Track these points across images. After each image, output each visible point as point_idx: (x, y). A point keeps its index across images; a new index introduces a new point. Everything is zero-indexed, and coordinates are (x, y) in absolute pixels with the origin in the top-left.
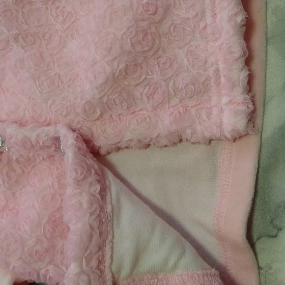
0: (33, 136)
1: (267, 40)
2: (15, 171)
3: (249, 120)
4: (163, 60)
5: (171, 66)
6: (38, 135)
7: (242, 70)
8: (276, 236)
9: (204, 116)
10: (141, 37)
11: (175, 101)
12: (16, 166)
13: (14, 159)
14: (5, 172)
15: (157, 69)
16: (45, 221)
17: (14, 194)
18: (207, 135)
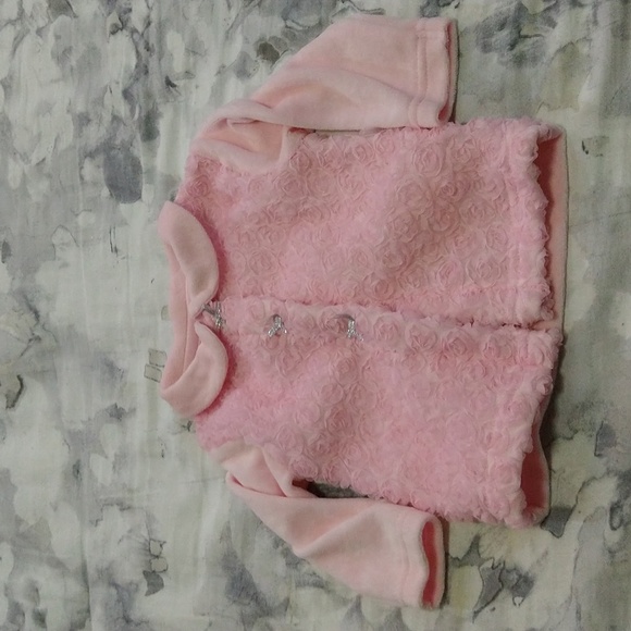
0: (318, 315)
1: (568, 228)
2: (292, 357)
3: (542, 305)
4: (461, 238)
5: (469, 245)
6: (324, 313)
7: (541, 251)
8: (572, 438)
9: (498, 297)
10: (438, 216)
11: (470, 282)
12: (293, 351)
13: (293, 343)
14: (282, 357)
15: (455, 248)
16: (327, 414)
17: (291, 383)
18: (500, 317)
